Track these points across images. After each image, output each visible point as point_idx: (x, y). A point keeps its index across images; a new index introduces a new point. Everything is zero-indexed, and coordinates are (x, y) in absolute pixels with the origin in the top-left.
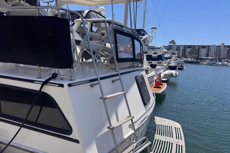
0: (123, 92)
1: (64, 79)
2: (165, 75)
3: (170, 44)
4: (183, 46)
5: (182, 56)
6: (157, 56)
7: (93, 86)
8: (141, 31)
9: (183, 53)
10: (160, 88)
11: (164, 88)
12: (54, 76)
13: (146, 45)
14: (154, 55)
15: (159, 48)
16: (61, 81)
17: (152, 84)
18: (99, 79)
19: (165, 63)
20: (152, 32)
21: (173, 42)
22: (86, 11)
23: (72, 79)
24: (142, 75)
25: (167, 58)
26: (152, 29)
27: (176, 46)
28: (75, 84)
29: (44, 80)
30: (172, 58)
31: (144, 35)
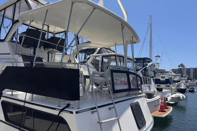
0: (116, 118)
1: (74, 108)
2: (172, 98)
3: (180, 68)
4: (193, 69)
5: (193, 78)
6: (165, 80)
7: (93, 112)
8: (146, 59)
9: (194, 76)
10: (165, 112)
11: (168, 111)
12: (68, 106)
13: (151, 71)
14: (161, 79)
15: (168, 72)
16: (72, 109)
17: (158, 107)
18: (97, 107)
19: (174, 86)
20: (157, 59)
21: (182, 65)
22: (99, 49)
23: (79, 108)
24: (137, 102)
25: (175, 82)
26: (156, 57)
27: (186, 69)
28: (81, 111)
29: (61, 108)
30: (180, 81)
31: (149, 62)
